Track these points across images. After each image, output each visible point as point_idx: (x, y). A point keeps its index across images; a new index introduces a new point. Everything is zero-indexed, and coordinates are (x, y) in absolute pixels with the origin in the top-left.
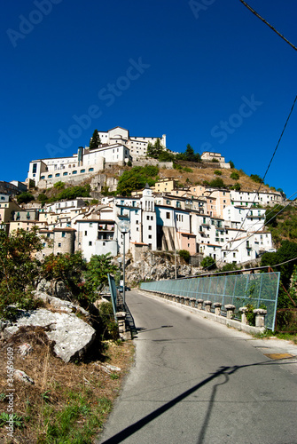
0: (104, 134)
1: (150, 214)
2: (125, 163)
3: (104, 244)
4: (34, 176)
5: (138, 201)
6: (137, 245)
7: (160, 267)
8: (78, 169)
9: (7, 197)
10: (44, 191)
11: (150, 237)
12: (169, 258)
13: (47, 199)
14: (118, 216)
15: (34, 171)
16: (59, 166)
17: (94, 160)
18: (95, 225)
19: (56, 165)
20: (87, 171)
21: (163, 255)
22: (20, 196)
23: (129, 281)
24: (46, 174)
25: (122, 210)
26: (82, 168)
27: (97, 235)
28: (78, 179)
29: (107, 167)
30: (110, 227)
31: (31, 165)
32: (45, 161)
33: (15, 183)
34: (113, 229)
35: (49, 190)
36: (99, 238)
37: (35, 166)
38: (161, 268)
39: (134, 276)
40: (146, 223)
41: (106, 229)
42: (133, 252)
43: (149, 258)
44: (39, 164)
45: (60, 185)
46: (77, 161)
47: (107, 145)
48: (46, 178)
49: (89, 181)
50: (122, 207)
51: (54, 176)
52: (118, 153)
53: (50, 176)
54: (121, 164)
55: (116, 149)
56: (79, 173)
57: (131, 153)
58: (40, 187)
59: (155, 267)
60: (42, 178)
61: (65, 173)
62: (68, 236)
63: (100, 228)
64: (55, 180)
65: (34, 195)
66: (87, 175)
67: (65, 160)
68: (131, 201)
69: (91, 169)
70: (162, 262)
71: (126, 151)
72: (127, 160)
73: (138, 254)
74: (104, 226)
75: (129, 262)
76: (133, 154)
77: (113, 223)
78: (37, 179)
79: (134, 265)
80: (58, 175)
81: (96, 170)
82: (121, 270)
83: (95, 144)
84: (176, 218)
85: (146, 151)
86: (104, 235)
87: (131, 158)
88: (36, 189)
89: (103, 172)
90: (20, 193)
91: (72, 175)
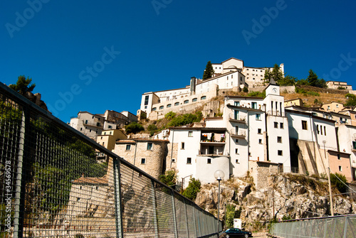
0: (218, 66)
1: (279, 120)
2: (240, 89)
3: (209, 161)
4: (146, 108)
5: (259, 103)
6: (260, 164)
7: (299, 199)
8: (190, 98)
9: (114, 126)
10: (155, 122)
11: (280, 153)
12: (313, 185)
13: (157, 129)
14: (231, 121)
15: (146, 103)
16: (171, 97)
17: (206, 89)
18: (197, 134)
19: (168, 97)
20: (199, 100)
21: (303, 181)
22: (129, 125)
23: (250, 220)
24: (157, 106)
25: (236, 112)
26: (193, 97)
27: (198, 147)
28: (190, 108)
29: (220, 93)
30: (218, 137)
31: (144, 97)
32: (157, 94)
33: (126, 114)
34: (223, 139)
35: (160, 121)
36: (202, 152)
37: (147, 98)
38: (303, 202)
39: (257, 212)
40: (274, 133)
41: (212, 139)
42: (254, 175)
43: (281, 185)
44: (151, 96)
45: (171, 115)
46: (190, 92)
47: (220, 74)
48: (158, 110)
49: (202, 108)
50: (236, 109)
51: (165, 106)
52: (232, 80)
53: (161, 107)
54: (236, 90)
55: (230, 76)
56: (190, 102)
57: (246, 80)
58: (151, 119)
59: (292, 199)
60: (153, 109)
61: (177, 103)
62: (156, 148)
63: (203, 138)
64: (166, 110)
65: (144, 126)
66: (199, 103)
67: (178, 92)
68: (250, 102)
69: (203, 97)
70: (303, 191)
71: (241, 78)
72: (242, 86)
73: (262, 178)
74: (209, 135)
75: (248, 190)
76: (249, 81)
77: (223, 131)
78: (148, 111)
79: (257, 195)
80: (169, 105)
81: (209, 98)
82: (236, 201)
83: (208, 75)
84: (316, 129)
85: (263, 78)
86: (210, 149)
87: (246, 85)
88: (147, 120)
89: (216, 99)
90: (129, 123)
91: (183, 105)
